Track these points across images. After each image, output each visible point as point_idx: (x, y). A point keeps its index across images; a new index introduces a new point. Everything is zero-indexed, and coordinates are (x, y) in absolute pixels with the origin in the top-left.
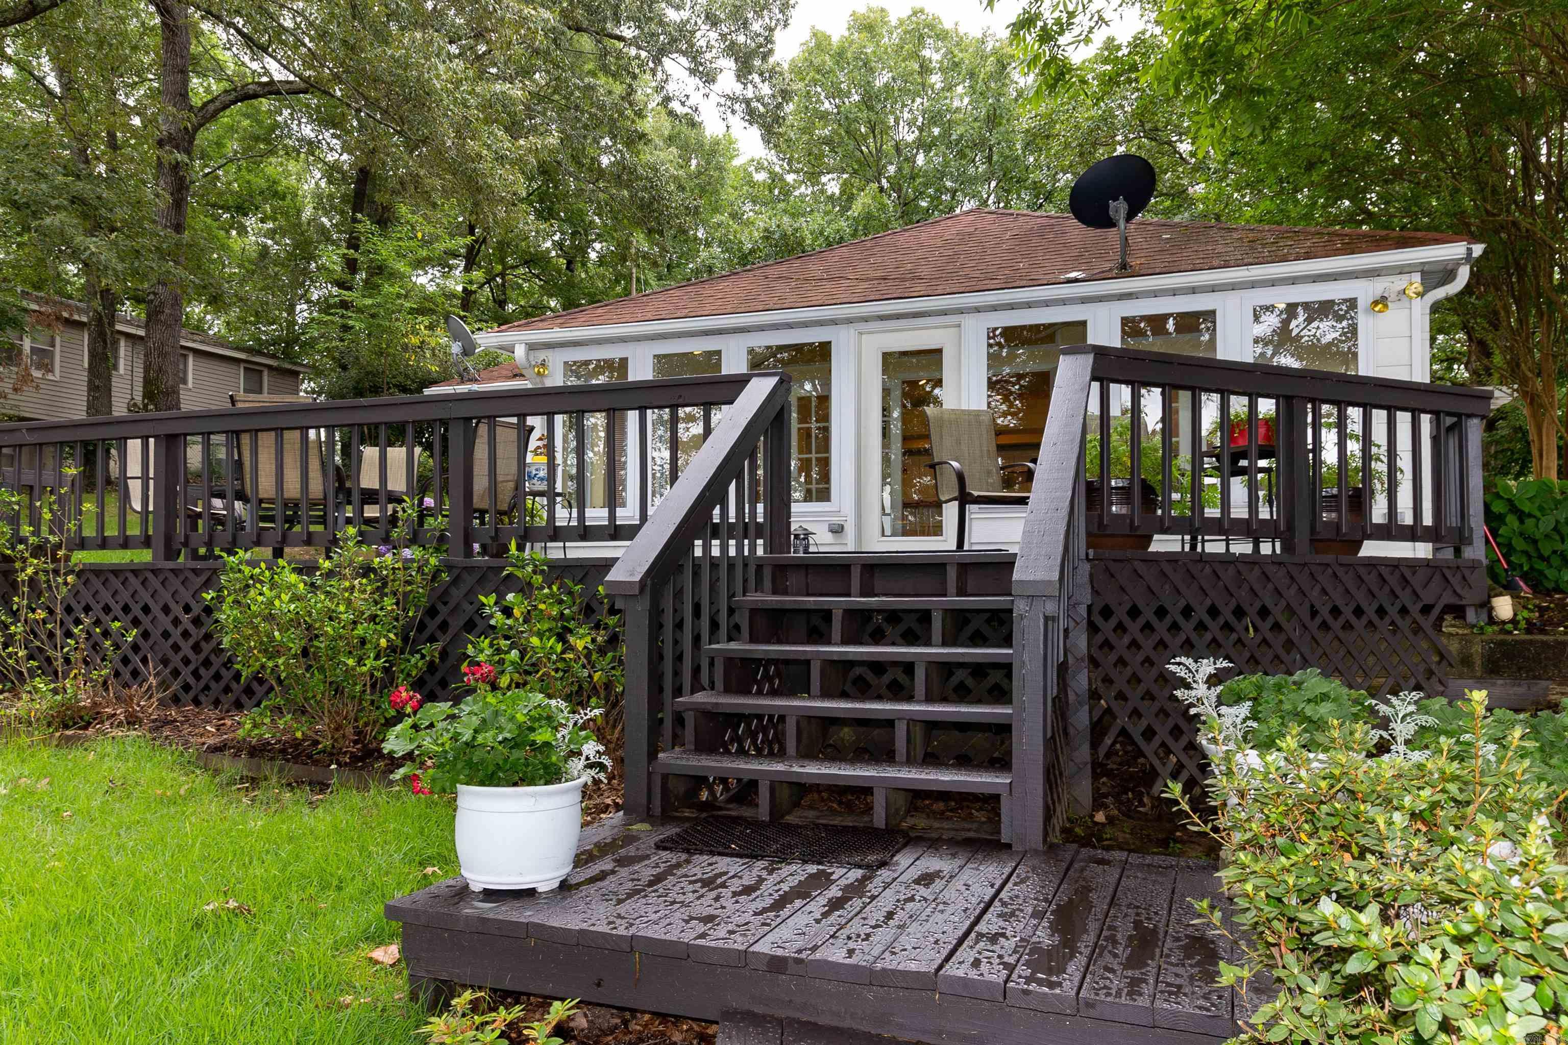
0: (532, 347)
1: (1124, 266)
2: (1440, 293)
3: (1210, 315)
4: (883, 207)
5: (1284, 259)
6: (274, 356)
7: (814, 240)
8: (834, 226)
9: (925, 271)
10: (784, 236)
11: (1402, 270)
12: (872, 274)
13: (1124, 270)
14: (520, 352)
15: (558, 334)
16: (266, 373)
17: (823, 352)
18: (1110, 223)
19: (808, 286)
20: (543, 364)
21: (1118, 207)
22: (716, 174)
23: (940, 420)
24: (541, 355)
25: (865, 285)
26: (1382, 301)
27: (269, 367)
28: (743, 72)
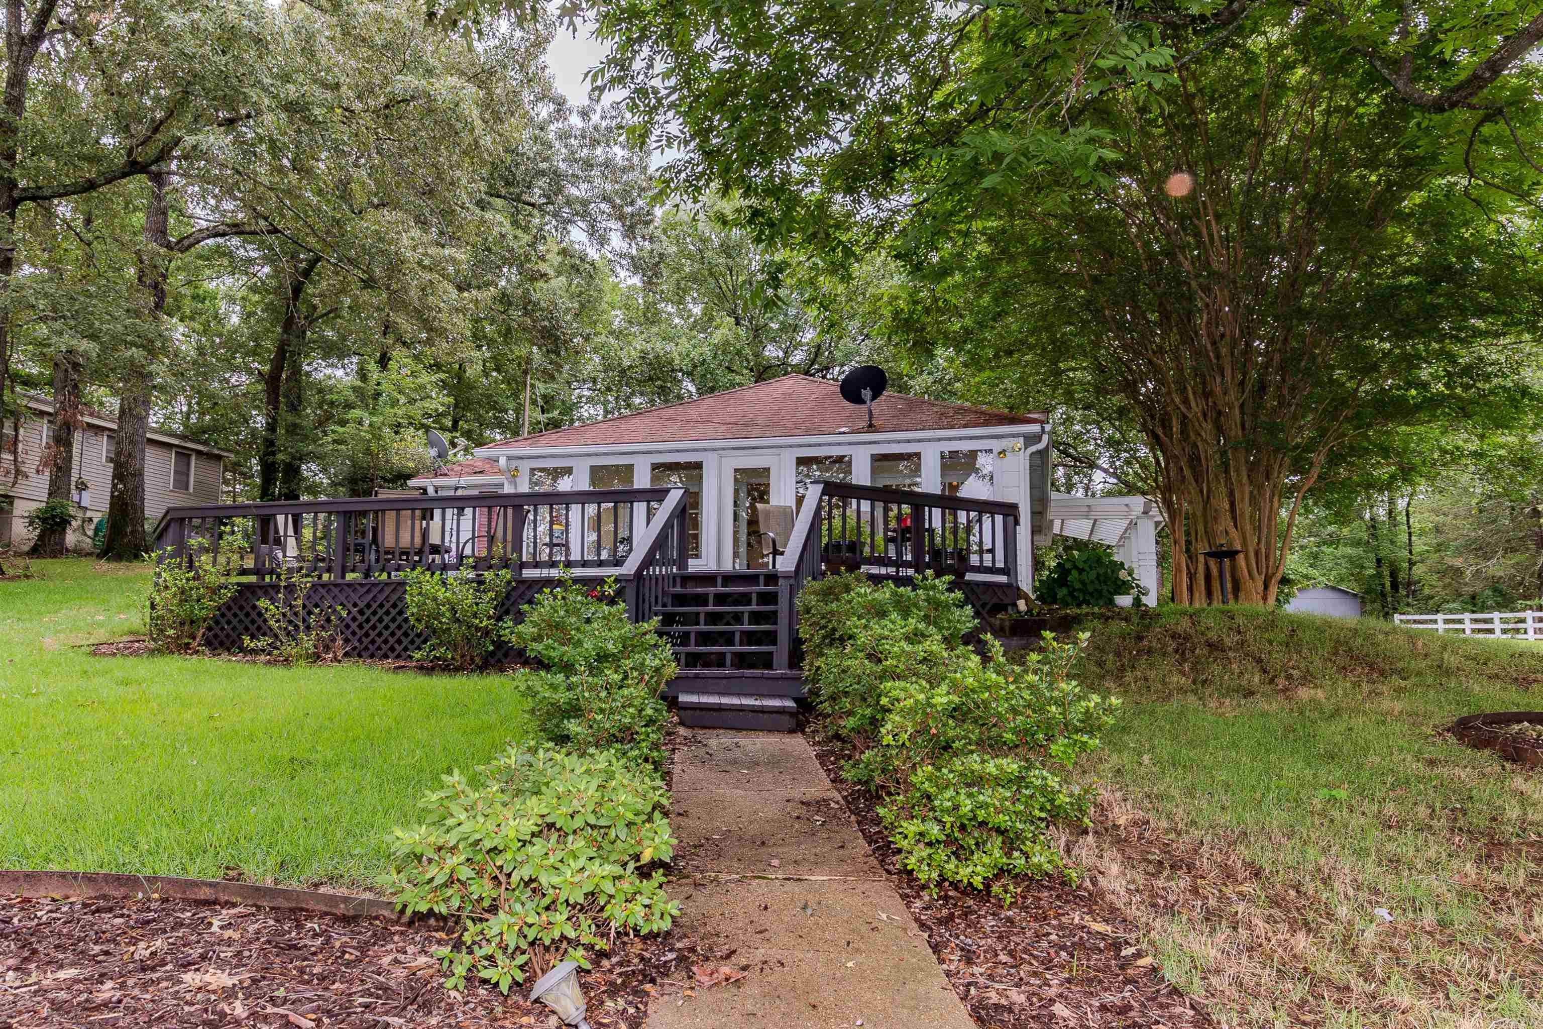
0: (510, 458)
1: (870, 426)
2: (1034, 449)
3: (918, 455)
4: (737, 337)
5: (952, 427)
6: (206, 443)
7: (682, 360)
8: (699, 350)
9: (760, 420)
10: (657, 357)
11: (1013, 436)
12: (729, 420)
13: (871, 428)
14: (503, 461)
15: (528, 451)
16: (193, 458)
17: (699, 466)
18: (863, 402)
19: (689, 426)
20: (516, 469)
21: (867, 393)
22: (595, 294)
23: (767, 514)
24: (514, 464)
25: (724, 428)
26: (1003, 452)
27: (199, 453)
28: (629, 232)
